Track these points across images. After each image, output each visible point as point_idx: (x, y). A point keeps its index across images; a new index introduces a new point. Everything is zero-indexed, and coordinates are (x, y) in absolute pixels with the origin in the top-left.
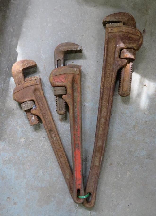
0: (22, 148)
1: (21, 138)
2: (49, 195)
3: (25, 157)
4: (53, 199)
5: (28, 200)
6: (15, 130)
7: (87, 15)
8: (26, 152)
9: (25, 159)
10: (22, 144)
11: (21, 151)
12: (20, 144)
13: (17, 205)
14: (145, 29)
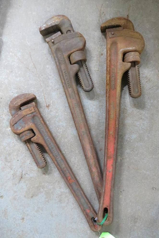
0: (8, 137)
1: (8, 127)
2: (37, 185)
3: (11, 147)
4: (42, 190)
5: (15, 192)
6: (1, 119)
7: (71, 2)
8: (12, 141)
9: (11, 149)
10: (8, 133)
11: (7, 140)
12: (5, 133)
13: (4, 198)
14: (128, 14)
